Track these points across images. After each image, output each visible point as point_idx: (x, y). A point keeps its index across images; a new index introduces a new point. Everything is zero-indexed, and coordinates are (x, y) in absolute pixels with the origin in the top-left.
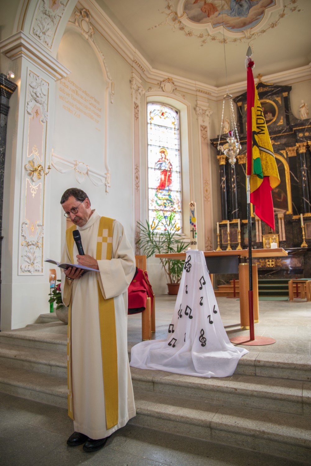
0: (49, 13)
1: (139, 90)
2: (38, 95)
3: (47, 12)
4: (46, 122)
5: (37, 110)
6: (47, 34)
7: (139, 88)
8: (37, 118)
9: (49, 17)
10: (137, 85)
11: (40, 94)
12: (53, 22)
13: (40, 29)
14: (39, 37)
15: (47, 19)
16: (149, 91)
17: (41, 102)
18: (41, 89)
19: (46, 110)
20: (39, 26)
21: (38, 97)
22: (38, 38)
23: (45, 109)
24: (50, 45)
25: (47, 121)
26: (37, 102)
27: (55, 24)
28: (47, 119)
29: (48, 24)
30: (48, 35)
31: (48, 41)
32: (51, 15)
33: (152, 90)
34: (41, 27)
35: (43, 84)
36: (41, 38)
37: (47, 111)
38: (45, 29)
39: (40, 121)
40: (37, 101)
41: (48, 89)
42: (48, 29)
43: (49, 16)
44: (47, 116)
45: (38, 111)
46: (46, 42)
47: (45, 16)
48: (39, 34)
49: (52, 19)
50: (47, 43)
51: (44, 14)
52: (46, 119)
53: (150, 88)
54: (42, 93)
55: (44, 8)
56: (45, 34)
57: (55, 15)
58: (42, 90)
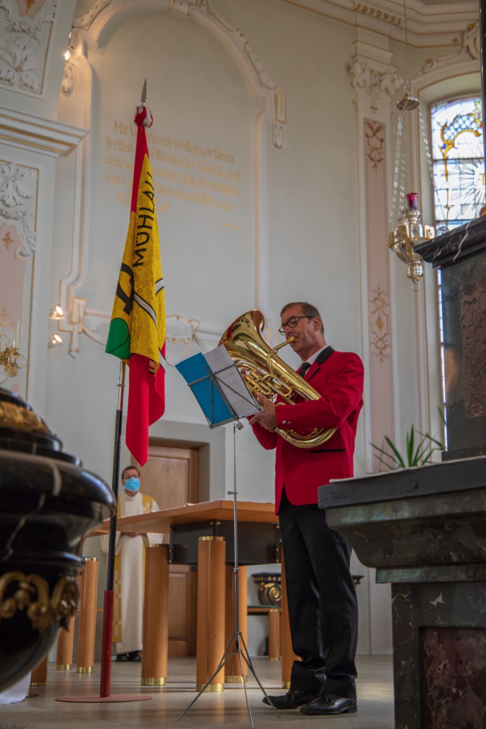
0: (20, 27)
1: (381, 81)
2: (9, 201)
3: (17, 27)
4: (32, 254)
5: (8, 234)
6: (25, 68)
7: (383, 78)
8: (8, 249)
9: (24, 34)
10: (372, 71)
11: (14, 198)
12: (35, 39)
13: (8, 63)
14: (9, 81)
15: (20, 39)
16: (424, 73)
17: (14, 216)
18: (17, 188)
19: (31, 228)
20: (5, 60)
21: (8, 206)
22: (7, 83)
23: (27, 227)
24: (36, 86)
25: (34, 252)
26: (8, 218)
27: (42, 41)
28: (35, 246)
29: (24, 48)
30: (30, 70)
31: (29, 82)
32: (26, 28)
33: (436, 65)
34: (9, 59)
35: (22, 176)
36: (12, 81)
37: (35, 231)
38: (18, 60)
39: (15, 254)
40: (6, 215)
41: (38, 180)
42: (26, 59)
43: (24, 31)
44: (35, 239)
45: (12, 237)
46: (26, 85)
47: (14, 35)
48: (7, 75)
49: (32, 35)
50: (30, 86)
51: (12, 32)
52: (33, 247)
53: (429, 61)
54: (19, 195)
55: (9, 21)
56: (22, 71)
57: (38, 23)
58: (19, 189)
